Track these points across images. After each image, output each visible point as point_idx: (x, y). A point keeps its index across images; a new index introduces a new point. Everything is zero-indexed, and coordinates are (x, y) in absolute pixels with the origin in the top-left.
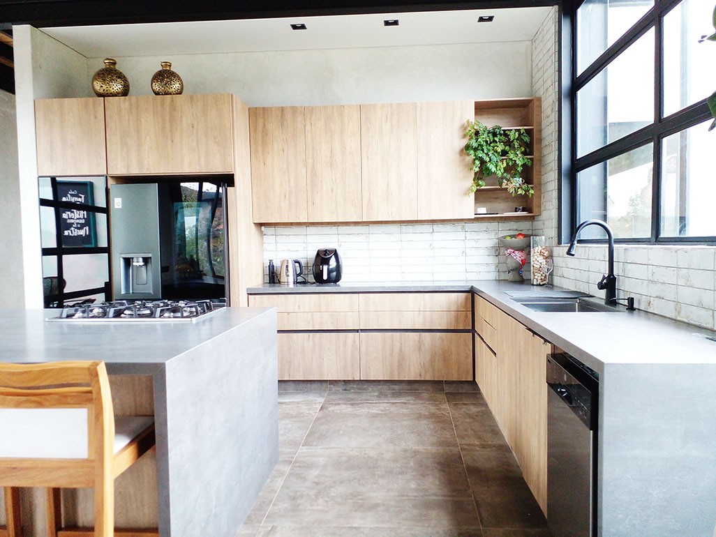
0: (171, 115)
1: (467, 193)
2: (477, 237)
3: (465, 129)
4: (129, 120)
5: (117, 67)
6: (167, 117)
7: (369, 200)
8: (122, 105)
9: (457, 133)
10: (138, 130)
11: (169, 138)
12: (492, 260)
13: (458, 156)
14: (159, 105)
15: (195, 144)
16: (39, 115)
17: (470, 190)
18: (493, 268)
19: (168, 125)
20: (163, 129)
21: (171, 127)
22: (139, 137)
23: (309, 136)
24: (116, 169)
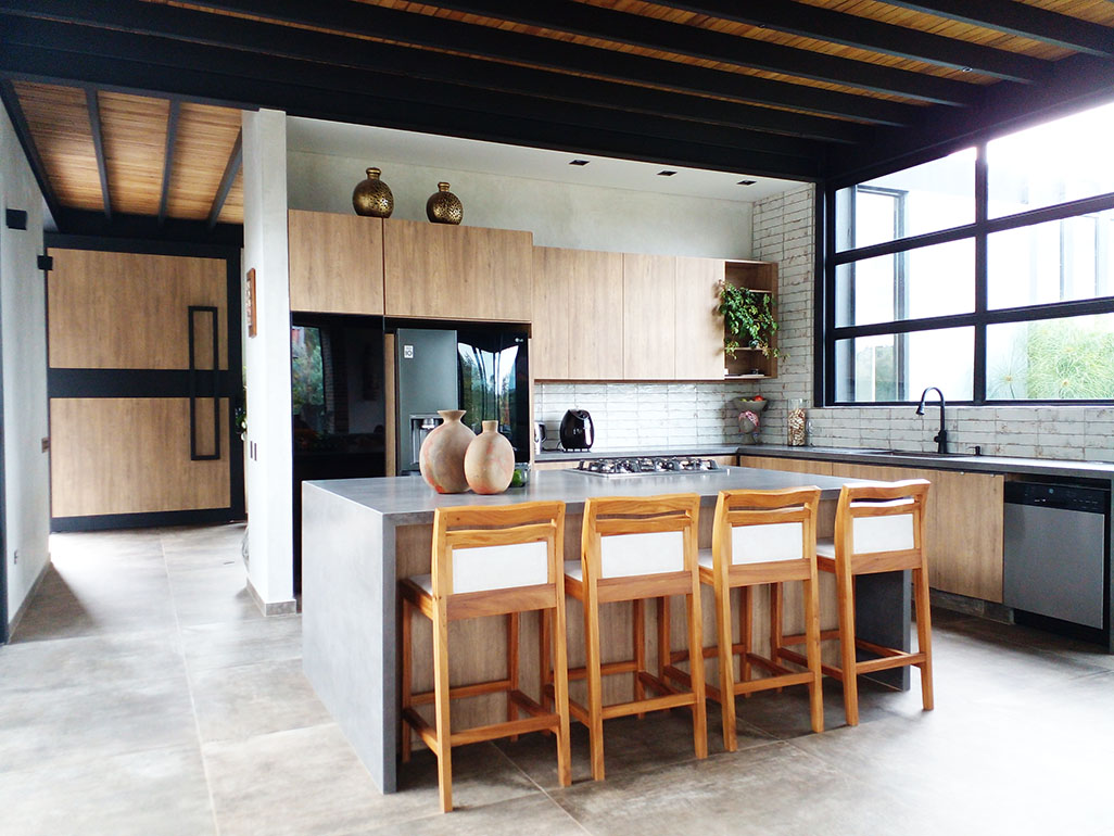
0: (465, 251)
1: (718, 354)
2: (706, 400)
3: (717, 288)
4: (414, 250)
5: (382, 179)
6: (460, 252)
7: (631, 356)
8: (406, 231)
9: (710, 292)
10: (425, 263)
11: (462, 276)
12: (719, 423)
13: (711, 315)
14: (451, 236)
15: (491, 286)
16: (295, 230)
17: (720, 350)
18: (720, 432)
19: (460, 260)
20: (455, 265)
21: (465, 264)
22: (426, 273)
23: (572, 282)
24: (397, 308)
